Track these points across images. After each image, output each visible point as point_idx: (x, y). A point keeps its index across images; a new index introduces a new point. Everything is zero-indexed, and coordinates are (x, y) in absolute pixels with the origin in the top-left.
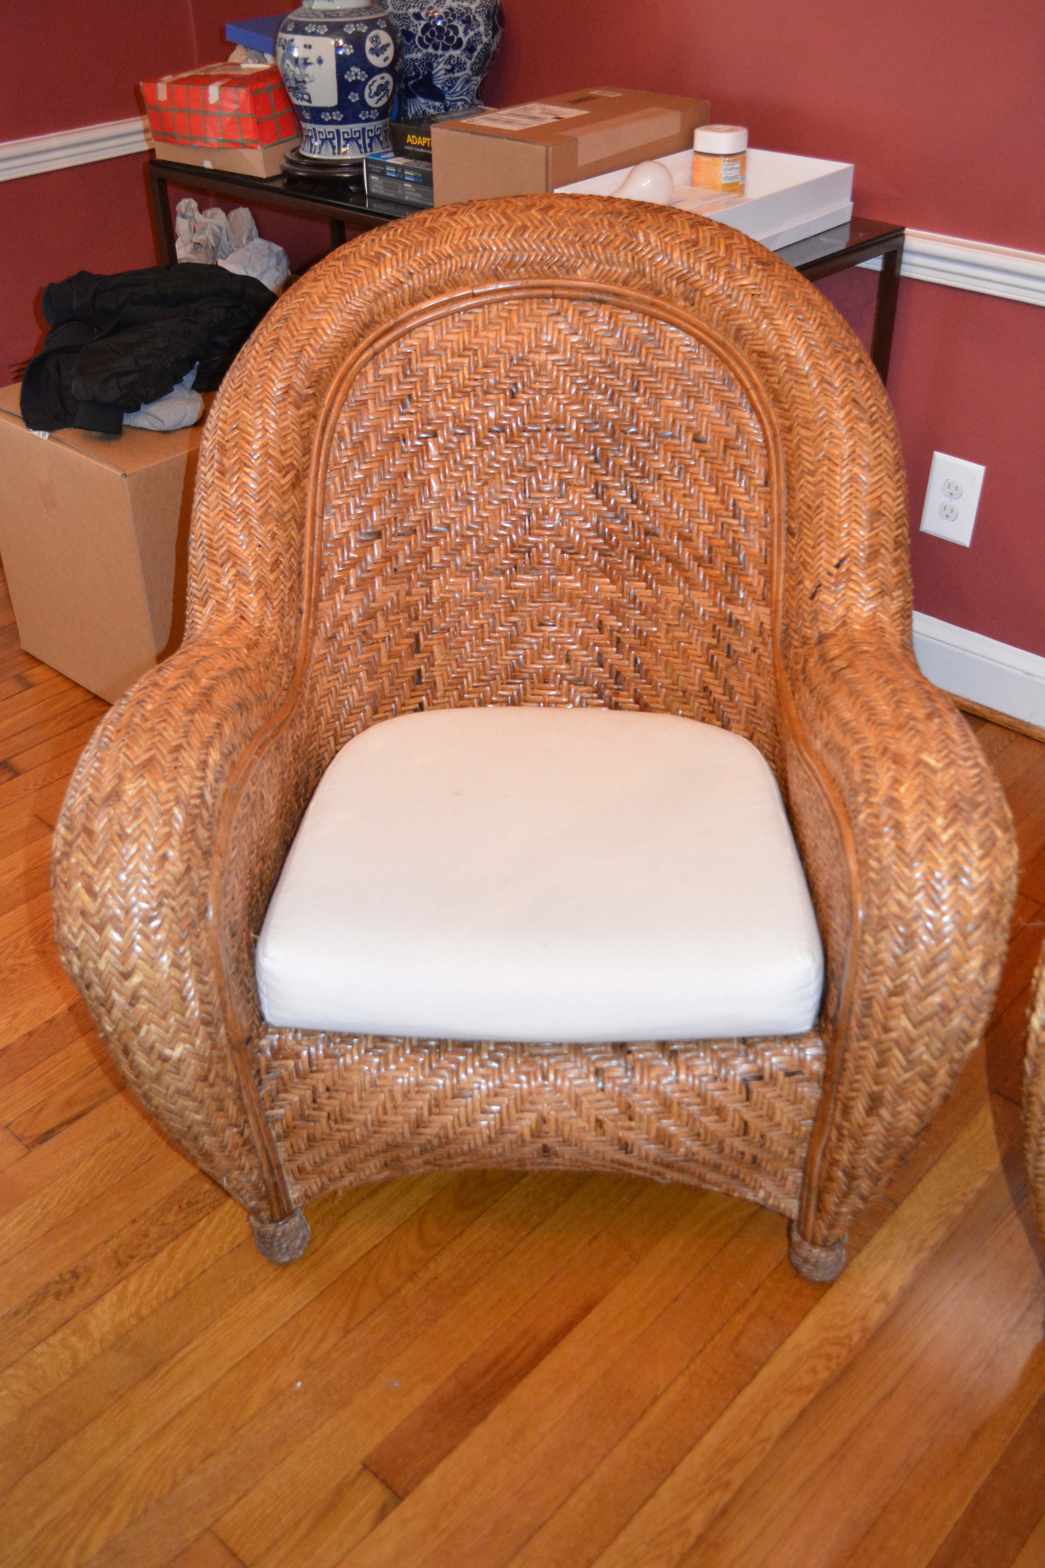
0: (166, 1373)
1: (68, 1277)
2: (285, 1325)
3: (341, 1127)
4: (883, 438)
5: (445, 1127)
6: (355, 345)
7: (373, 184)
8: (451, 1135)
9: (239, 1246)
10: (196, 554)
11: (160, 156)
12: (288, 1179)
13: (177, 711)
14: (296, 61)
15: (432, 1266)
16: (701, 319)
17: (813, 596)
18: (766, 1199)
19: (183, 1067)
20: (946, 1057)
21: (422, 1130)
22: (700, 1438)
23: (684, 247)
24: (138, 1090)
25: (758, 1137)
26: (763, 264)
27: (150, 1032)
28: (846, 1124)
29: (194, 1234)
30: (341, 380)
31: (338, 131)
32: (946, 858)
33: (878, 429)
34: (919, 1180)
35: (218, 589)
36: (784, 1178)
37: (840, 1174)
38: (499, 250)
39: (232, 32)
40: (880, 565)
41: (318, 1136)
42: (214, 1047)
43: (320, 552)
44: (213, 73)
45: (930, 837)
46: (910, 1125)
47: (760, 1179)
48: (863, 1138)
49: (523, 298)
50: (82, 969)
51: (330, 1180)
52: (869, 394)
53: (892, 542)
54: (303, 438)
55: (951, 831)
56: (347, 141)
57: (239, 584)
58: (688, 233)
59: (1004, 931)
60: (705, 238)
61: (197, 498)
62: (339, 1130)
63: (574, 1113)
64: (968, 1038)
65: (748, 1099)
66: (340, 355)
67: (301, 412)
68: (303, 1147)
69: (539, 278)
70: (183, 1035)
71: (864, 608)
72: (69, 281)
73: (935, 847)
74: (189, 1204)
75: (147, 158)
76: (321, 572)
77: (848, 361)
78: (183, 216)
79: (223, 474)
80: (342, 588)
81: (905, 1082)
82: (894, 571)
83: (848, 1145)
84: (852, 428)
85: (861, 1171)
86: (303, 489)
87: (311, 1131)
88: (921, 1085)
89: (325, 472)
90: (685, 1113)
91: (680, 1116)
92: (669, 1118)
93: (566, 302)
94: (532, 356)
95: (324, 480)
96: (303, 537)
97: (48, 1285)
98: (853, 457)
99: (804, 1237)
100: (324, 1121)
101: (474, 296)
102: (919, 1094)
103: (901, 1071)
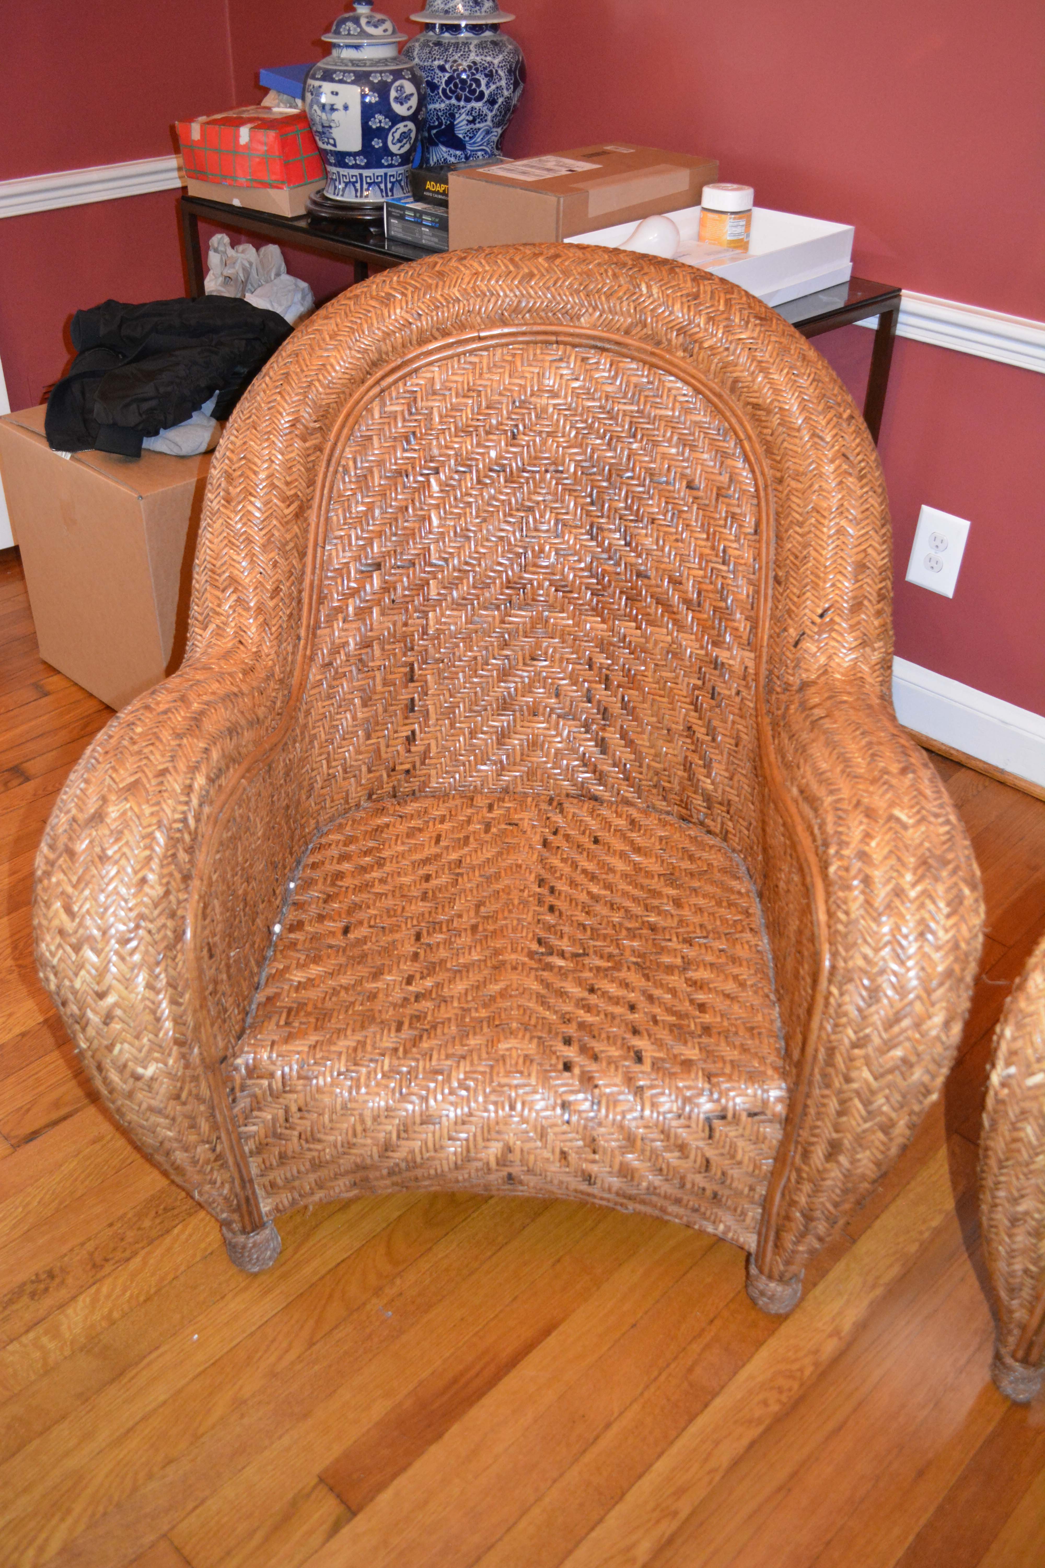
0: (133, 1378)
1: (43, 1277)
2: (252, 1334)
3: (312, 1146)
4: (870, 493)
5: (412, 1152)
6: (363, 382)
7: (393, 228)
8: (418, 1160)
9: (211, 1253)
10: (200, 579)
11: (191, 193)
12: (260, 1192)
13: (166, 735)
14: (323, 107)
15: (398, 1281)
16: (699, 370)
17: (796, 645)
18: (725, 1233)
19: (156, 1086)
20: (905, 1109)
21: (390, 1154)
22: (651, 1465)
23: (685, 300)
24: (111, 1105)
25: (719, 1174)
26: (761, 319)
27: (124, 1051)
28: (806, 1168)
29: (168, 1240)
30: (348, 415)
31: (361, 175)
32: (913, 915)
33: (866, 484)
34: (877, 1217)
35: (218, 614)
36: (744, 1214)
37: (798, 1214)
38: (506, 296)
39: (266, 77)
40: (863, 616)
41: (290, 1154)
42: (187, 1066)
43: (321, 581)
44: (245, 115)
45: (899, 893)
46: (868, 1172)
47: (720, 1213)
48: (822, 1183)
49: (527, 343)
50: (58, 987)
51: (300, 1195)
52: (859, 449)
53: (875, 594)
54: (308, 470)
55: (919, 888)
56: (370, 184)
57: (239, 610)
58: (689, 286)
59: (968, 987)
60: (705, 292)
61: (203, 524)
62: (310, 1150)
63: (539, 1144)
64: (928, 1092)
65: (710, 1137)
66: (347, 391)
67: (307, 445)
68: (275, 1163)
69: (544, 324)
70: (156, 1055)
71: (845, 658)
72: (98, 308)
73: (903, 903)
74: (166, 1210)
75: (179, 195)
76: (321, 600)
77: (840, 416)
78: (216, 251)
79: (228, 502)
80: (340, 616)
81: (864, 1131)
82: (876, 623)
83: (807, 1187)
84: (841, 483)
85: (818, 1214)
86: (306, 519)
87: (283, 1149)
88: (880, 1135)
89: (329, 504)
90: (649, 1148)
91: (643, 1151)
92: (631, 1152)
93: (569, 348)
94: (533, 399)
95: (328, 511)
96: (304, 565)
97: (24, 1284)
98: (841, 511)
99: (761, 1272)
100: (295, 1140)
101: (480, 339)
102: (877, 1143)
103: (861, 1121)
